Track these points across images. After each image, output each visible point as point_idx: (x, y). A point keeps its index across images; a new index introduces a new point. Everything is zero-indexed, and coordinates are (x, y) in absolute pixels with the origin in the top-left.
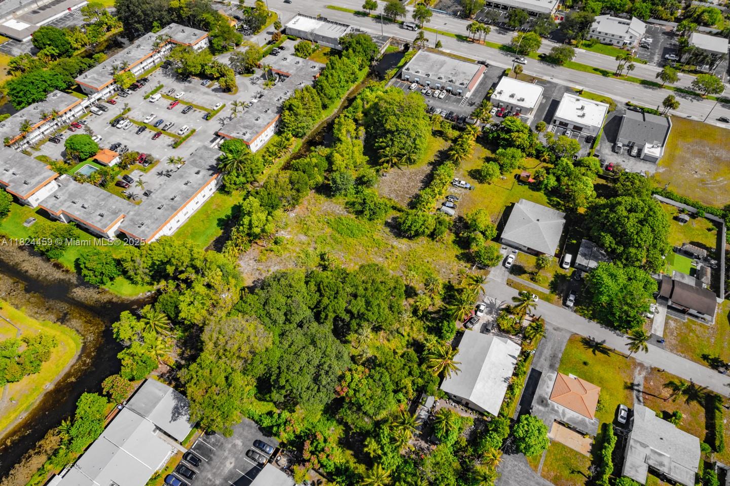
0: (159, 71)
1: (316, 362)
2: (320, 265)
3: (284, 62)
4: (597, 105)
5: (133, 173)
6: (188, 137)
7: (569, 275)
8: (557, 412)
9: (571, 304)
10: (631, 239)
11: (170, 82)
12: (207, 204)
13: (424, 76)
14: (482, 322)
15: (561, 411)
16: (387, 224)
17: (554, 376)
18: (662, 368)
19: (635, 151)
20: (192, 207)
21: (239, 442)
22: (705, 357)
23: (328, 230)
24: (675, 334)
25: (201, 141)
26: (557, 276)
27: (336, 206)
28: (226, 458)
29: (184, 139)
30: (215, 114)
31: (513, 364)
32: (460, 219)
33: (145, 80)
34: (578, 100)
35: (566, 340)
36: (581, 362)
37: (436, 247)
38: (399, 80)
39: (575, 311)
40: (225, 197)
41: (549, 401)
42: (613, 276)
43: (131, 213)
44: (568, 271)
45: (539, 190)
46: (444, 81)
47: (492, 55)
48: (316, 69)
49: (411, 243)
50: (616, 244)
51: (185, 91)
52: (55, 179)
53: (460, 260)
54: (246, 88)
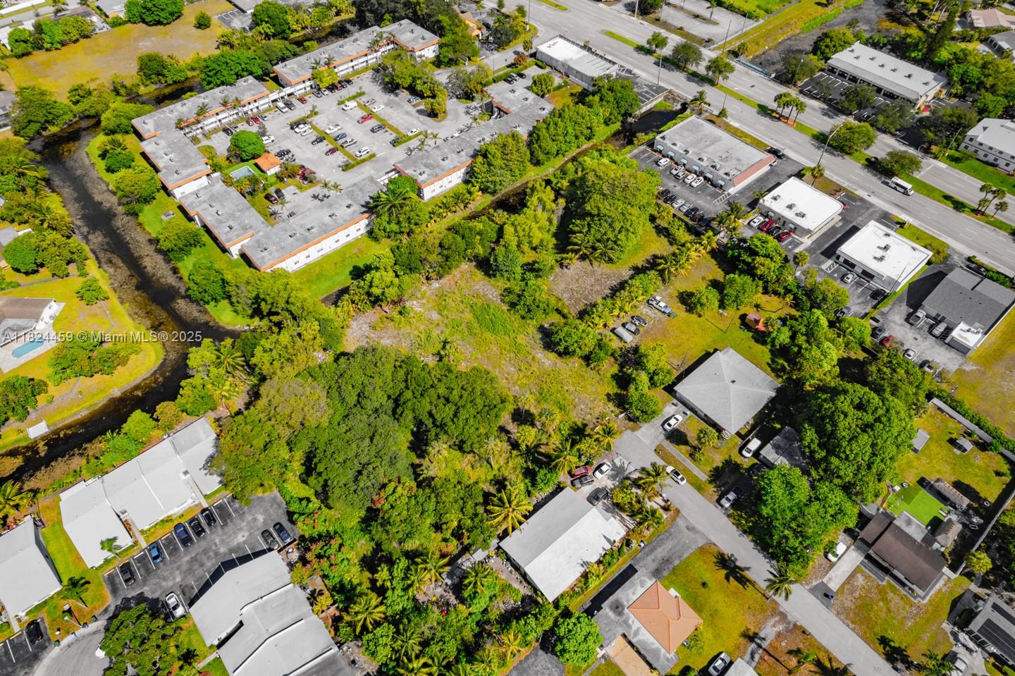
0: (370, 73)
1: (364, 460)
2: (439, 353)
3: (511, 95)
4: (914, 249)
5: (288, 189)
6: (363, 161)
7: (745, 466)
8: (629, 627)
9: (727, 505)
10: (839, 446)
11: (373, 90)
12: (349, 246)
13: (682, 152)
14: (596, 485)
15: (634, 628)
16: (541, 329)
17: (649, 583)
18: (810, 629)
19: (940, 329)
20: (329, 245)
21: (261, 518)
22: (884, 641)
23: (468, 316)
24: (857, 595)
25: (376, 170)
26: (728, 463)
27: (490, 289)
28: (241, 529)
29: (358, 163)
30: (405, 141)
31: (604, 549)
32: (636, 350)
33: (349, 82)
34: (887, 235)
35: (694, 547)
36: (700, 581)
37: (587, 376)
38: (649, 149)
39: (729, 516)
40: (373, 243)
41: (626, 611)
42: (789, 486)
43: (261, 233)
44: (747, 460)
45: (764, 343)
46: (704, 164)
47: (795, 142)
48: (546, 111)
49: (559, 362)
50: (818, 445)
51: (386, 105)
52: (208, 175)
54: (457, 117)
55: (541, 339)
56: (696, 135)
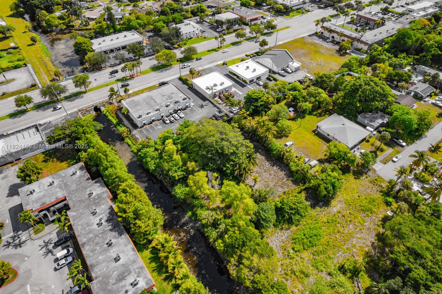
7: (380, 136)
13: (156, 112)
16: (312, 206)
27: (276, 236)
32: (320, 161)
38: (139, 129)
44: (377, 134)
45: (304, 116)
47: (157, 76)
48: (78, 173)
49: (337, 199)
55: (321, 207)
56: (142, 104)
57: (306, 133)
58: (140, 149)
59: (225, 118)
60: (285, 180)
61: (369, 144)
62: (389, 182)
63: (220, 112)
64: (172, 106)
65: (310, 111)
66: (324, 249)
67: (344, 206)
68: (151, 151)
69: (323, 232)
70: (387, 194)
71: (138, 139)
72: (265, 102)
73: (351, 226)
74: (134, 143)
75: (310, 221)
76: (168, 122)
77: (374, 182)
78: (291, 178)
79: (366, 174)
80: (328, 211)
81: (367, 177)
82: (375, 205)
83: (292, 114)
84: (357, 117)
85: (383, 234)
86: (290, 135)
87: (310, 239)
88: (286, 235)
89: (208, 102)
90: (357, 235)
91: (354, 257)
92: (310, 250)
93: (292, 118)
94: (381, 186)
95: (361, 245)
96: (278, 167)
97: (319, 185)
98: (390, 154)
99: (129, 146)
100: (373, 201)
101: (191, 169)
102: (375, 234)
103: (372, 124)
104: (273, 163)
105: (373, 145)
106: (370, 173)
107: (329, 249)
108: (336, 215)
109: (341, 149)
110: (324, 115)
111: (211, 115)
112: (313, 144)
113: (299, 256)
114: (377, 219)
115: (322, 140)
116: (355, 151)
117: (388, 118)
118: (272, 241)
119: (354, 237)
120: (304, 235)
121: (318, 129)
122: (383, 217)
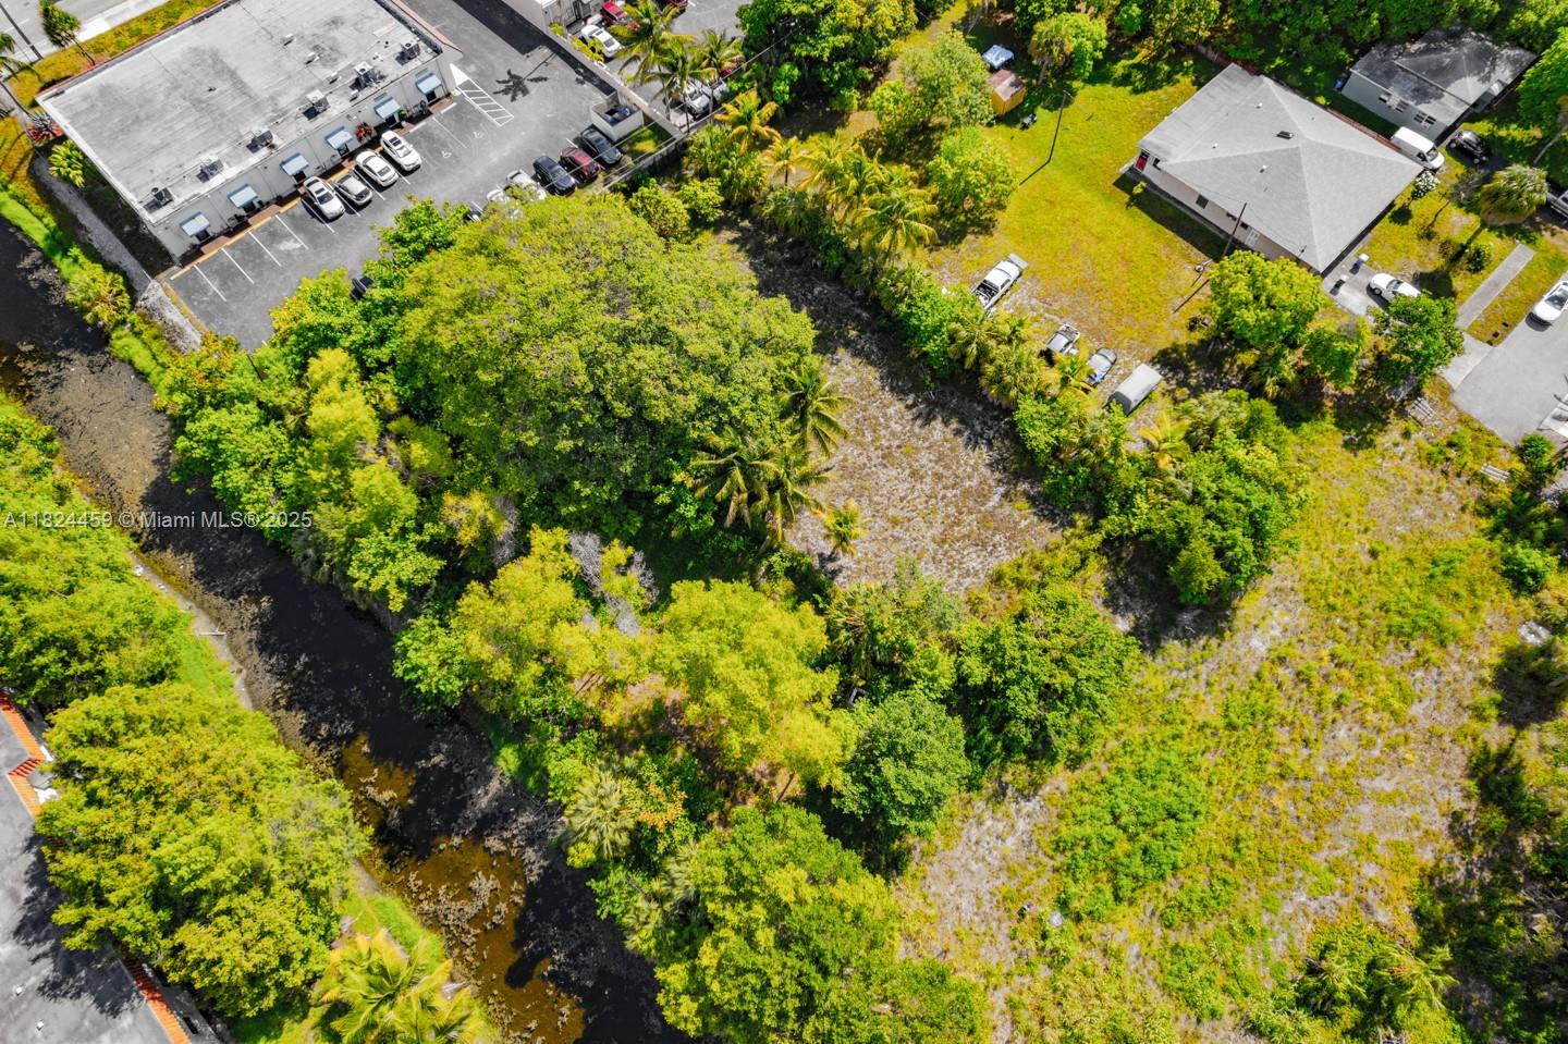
13: (252, 159)
16: (1143, 641)
23: (1129, 927)
53: (1371, 444)
55: (1187, 638)
56: (163, 110)
57: (1084, 195)
58: (184, 419)
59: (648, 146)
60: (996, 498)
61: (1410, 229)
62: (1521, 452)
63: (615, 112)
64: (338, 106)
65: (1096, 61)
66: (1218, 886)
67: (1301, 616)
68: (237, 428)
69: (1202, 786)
70: (1512, 521)
71: (181, 334)
72: (857, 32)
73: (1342, 734)
74: (164, 358)
75: (1136, 732)
76: (334, 206)
77: (1443, 457)
78: (1024, 486)
79: (1402, 413)
80: (1224, 654)
81: (1406, 434)
82: (1457, 595)
83: (1004, 88)
84: (1340, 71)
85: (1504, 756)
86: (999, 215)
87: (1145, 838)
88: (1021, 825)
89: (545, 51)
90: (1379, 783)
91: (1368, 907)
92: (1147, 899)
93: (1008, 108)
94: (1483, 479)
95: (1400, 836)
96: (954, 425)
97: (1183, 535)
98: (1520, 282)
99: (142, 376)
100: (1446, 573)
101: (467, 536)
102: (1463, 760)
103: (1426, 109)
104: (926, 400)
105: (1428, 235)
106: (1422, 409)
107: (1242, 881)
108: (1266, 675)
109: (1283, 295)
110: (1169, 79)
111: (566, 143)
112: (1127, 261)
113: (1097, 940)
114: (1470, 675)
115: (1170, 234)
116: (1339, 284)
117: (1514, 62)
118: (952, 875)
119: (1360, 796)
120: (1116, 818)
121: (1148, 171)
122: (1497, 661)
